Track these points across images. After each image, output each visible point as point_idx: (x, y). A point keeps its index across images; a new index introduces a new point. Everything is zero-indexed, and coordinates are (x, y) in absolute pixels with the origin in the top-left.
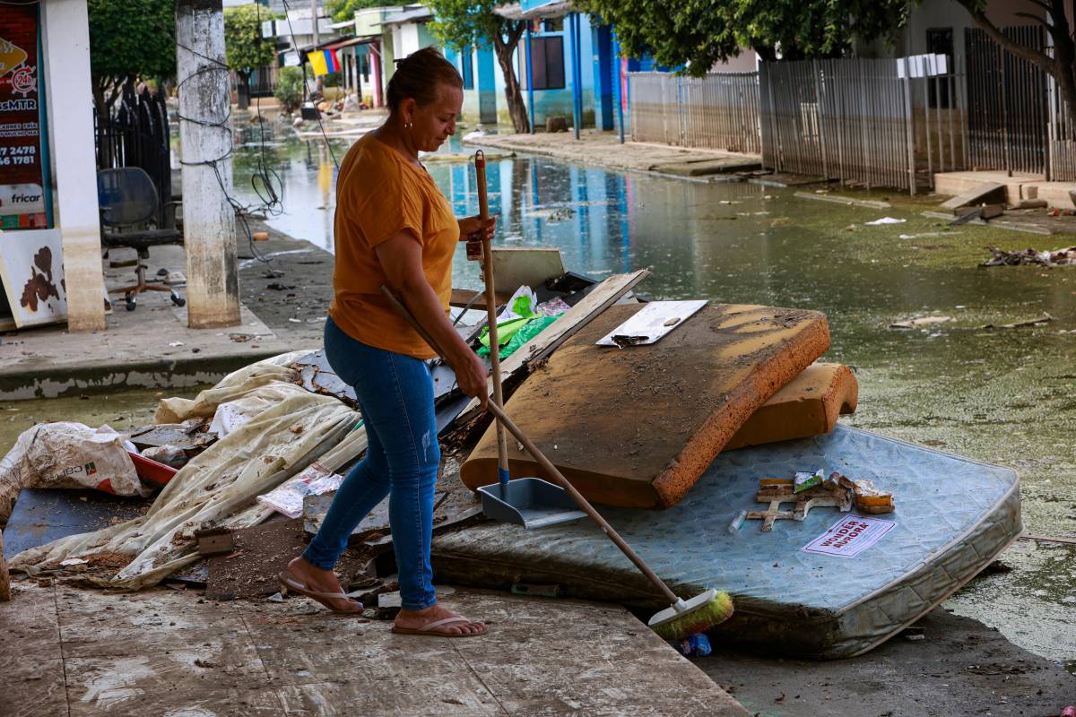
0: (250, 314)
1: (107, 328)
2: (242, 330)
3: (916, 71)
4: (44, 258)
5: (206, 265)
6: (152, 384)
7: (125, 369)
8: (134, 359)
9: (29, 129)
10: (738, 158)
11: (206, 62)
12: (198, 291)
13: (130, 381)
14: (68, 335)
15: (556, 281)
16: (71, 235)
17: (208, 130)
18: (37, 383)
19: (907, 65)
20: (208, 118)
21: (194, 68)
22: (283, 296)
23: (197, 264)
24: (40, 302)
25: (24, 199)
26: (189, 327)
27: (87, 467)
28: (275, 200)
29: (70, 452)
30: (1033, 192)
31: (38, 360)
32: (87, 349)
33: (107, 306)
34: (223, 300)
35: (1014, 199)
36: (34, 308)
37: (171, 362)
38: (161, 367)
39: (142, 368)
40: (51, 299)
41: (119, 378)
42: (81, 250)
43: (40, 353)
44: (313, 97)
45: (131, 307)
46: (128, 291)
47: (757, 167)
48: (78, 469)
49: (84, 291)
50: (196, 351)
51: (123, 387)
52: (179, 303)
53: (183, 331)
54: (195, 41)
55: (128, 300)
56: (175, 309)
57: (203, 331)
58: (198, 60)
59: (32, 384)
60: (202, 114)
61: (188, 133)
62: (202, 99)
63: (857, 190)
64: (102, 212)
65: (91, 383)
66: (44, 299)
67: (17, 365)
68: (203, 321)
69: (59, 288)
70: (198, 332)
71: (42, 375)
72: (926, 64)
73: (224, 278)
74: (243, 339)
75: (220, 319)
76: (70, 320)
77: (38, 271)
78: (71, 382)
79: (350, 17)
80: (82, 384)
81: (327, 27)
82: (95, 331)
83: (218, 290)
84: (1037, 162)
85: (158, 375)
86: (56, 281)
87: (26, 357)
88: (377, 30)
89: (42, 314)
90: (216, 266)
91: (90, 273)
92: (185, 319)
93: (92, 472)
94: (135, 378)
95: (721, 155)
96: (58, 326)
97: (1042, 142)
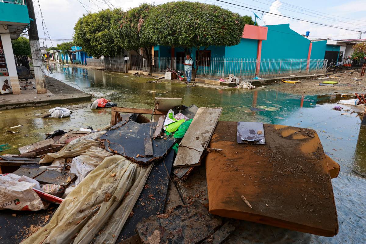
0: (49, 91)
1: (21, 94)
2: (48, 94)
3: (126, 59)
4: (6, 81)
5: (40, 84)
6: (32, 106)
7: (26, 103)
8: (27, 101)
9: (3, 59)
10: (101, 68)
11: (37, 49)
12: (39, 87)
13: (27, 105)
14: (13, 95)
15: (179, 107)
16: (12, 78)
17: (38, 61)
18: (6, 107)
19: (125, 59)
20: (38, 59)
21: (34, 50)
22: (52, 87)
23: (38, 83)
24: (6, 89)
25: (3, 70)
26: (37, 93)
27: (15, 201)
28: (52, 73)
29: (5, 196)
30: (142, 73)
31: (6, 101)
32: (17, 98)
33: (21, 89)
34: (44, 89)
35: (139, 74)
36: (5, 90)
37: (36, 102)
38: (34, 103)
39: (29, 103)
40: (9, 89)
41: (25, 105)
42: (14, 80)
43: (7, 99)
44: (45, 59)
45: (25, 89)
46: (25, 86)
47: (104, 69)
48: (10, 203)
49: (16, 88)
50: (40, 99)
51: (26, 107)
52: (35, 88)
53: (37, 95)
54: (34, 45)
55: (25, 88)
56: (34, 89)
57: (41, 94)
58: (35, 48)
59: (5, 107)
60: (37, 58)
61: (34, 61)
62: (36, 55)
63: (118, 72)
64: (18, 74)
65: (19, 106)
66: (7, 89)
67: (2, 103)
68: (40, 93)
69: (10, 87)
70: (39, 94)
71: (7, 105)
72: (127, 58)
73: (44, 86)
74: (49, 96)
75: (44, 92)
76: (13, 92)
77: (5, 84)
78: (14, 106)
79: (49, 51)
80: (17, 106)
81: (46, 52)
82: (19, 94)
83: (43, 87)
84: (142, 70)
85: (33, 104)
86: (9, 85)
87: (4, 100)
88: (53, 53)
89: (7, 91)
90: (42, 83)
91: (17, 84)
92: (36, 91)
93: (17, 204)
94: (28, 105)
95: (99, 68)
96: (11, 93)
97: (142, 67)
